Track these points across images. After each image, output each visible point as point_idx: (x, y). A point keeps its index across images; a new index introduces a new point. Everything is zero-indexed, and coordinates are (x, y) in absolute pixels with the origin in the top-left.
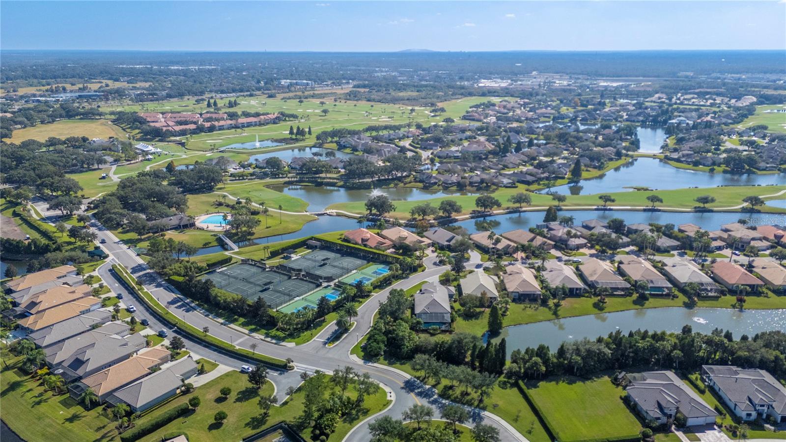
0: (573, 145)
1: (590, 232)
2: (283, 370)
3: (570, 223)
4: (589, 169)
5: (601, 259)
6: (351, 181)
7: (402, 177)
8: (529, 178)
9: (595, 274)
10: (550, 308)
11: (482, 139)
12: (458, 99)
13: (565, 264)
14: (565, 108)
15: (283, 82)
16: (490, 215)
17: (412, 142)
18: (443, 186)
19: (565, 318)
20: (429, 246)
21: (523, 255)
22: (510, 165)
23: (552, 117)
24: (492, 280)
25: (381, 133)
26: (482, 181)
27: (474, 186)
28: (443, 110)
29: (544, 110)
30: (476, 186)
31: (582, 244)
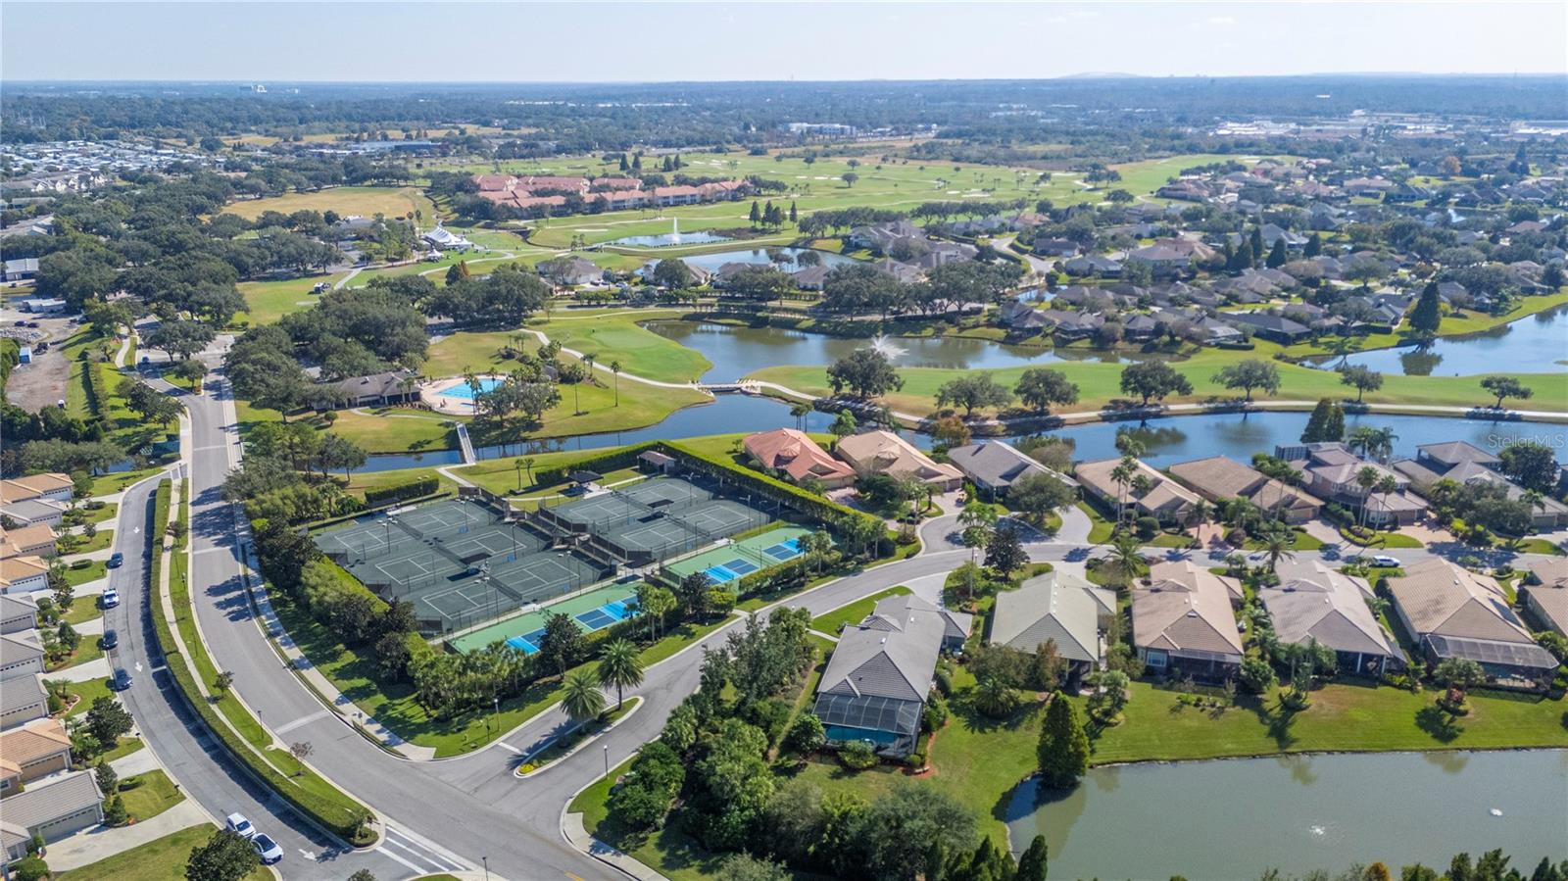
0: (1426, 253)
1: (1438, 479)
2: (341, 841)
3: (1379, 448)
4: (1462, 311)
5: (1463, 564)
6: (835, 319)
7: (960, 313)
8: (1290, 328)
9: (1437, 612)
10: (1263, 714)
11: (1193, 237)
12: (1161, 157)
13: (1344, 571)
14: (1422, 178)
15: (795, 127)
16: (1157, 416)
17: (1019, 239)
18: (1055, 339)
19: (1311, 753)
20: (952, 485)
21: (1220, 531)
22: (1248, 296)
23: (1383, 195)
24: (1094, 604)
25: (951, 219)
26: (1159, 330)
27: (1136, 341)
28: (1114, 177)
29: (1364, 180)
30: (1141, 341)
31: (1412, 512)
